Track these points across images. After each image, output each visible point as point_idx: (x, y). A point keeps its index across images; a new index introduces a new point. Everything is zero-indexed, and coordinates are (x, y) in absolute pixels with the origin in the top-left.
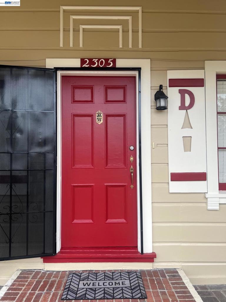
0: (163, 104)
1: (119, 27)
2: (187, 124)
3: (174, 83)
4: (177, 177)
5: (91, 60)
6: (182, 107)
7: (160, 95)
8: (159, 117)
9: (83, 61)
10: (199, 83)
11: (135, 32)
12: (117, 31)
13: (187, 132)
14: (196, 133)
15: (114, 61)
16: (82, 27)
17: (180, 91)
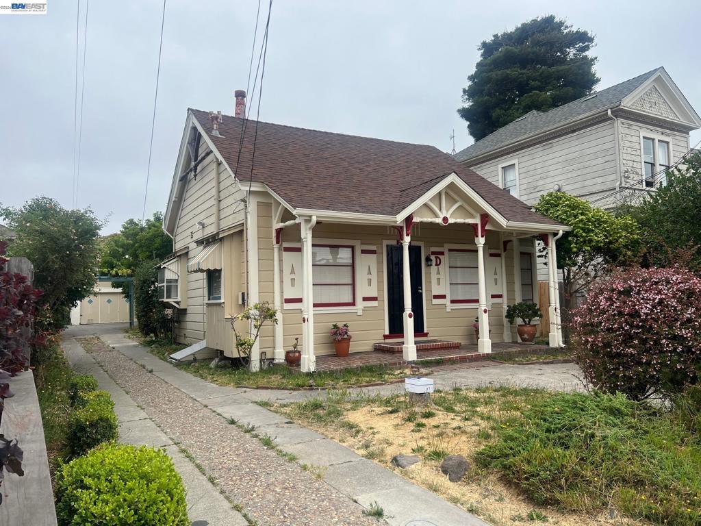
0: (429, 263)
2: (438, 273)
3: (433, 253)
4: (436, 297)
6: (436, 265)
7: (428, 259)
8: (428, 269)
10: (442, 253)
13: (438, 276)
14: (442, 276)
17: (436, 257)
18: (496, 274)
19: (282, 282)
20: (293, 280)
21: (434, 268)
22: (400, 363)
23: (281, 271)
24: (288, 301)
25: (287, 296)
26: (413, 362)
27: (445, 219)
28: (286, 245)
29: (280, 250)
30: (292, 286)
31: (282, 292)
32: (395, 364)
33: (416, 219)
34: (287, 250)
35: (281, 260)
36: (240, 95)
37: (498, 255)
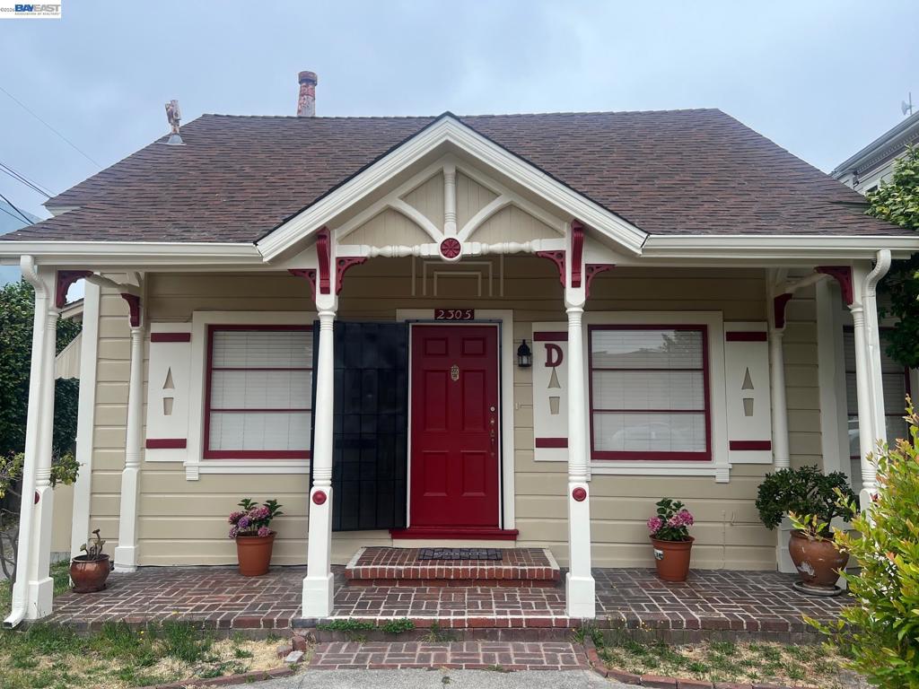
0: (525, 361)
1: (479, 274)
2: (555, 383)
3: (539, 336)
5: (446, 311)
6: (549, 364)
7: (524, 351)
8: (523, 374)
9: (437, 313)
11: (496, 278)
12: (476, 277)
13: (554, 391)
14: (563, 393)
15: (472, 313)
16: (436, 273)
17: (546, 346)
18: (748, 384)
19: (143, 404)
20: (167, 402)
21: (540, 372)
22: (269, 623)
23: (143, 382)
24: (153, 444)
25: (152, 434)
26: (312, 624)
27: (451, 246)
28: (157, 328)
29: (143, 339)
30: (165, 414)
31: (142, 426)
32: (255, 623)
33: (338, 251)
34: (158, 338)
35: (144, 361)
36: (308, 80)
37: (760, 337)
